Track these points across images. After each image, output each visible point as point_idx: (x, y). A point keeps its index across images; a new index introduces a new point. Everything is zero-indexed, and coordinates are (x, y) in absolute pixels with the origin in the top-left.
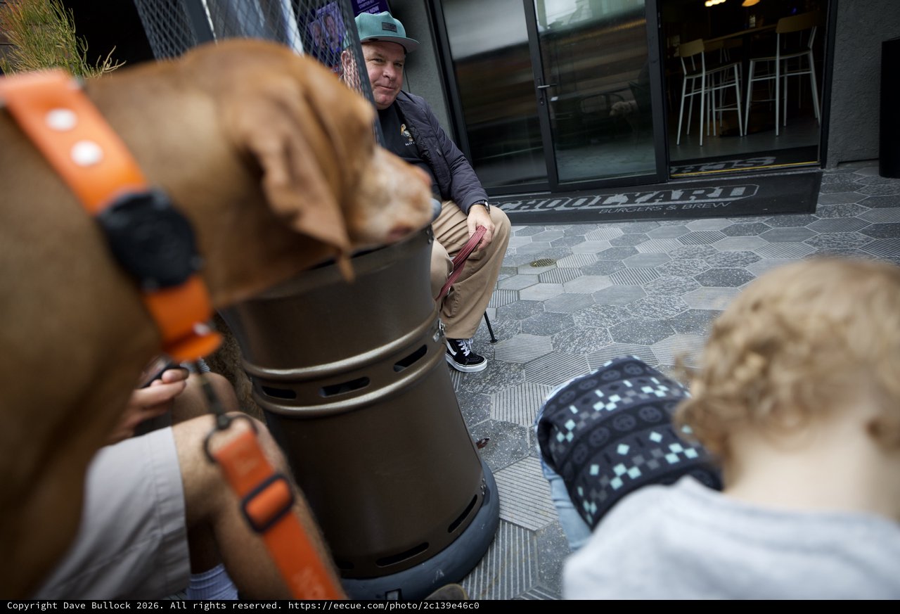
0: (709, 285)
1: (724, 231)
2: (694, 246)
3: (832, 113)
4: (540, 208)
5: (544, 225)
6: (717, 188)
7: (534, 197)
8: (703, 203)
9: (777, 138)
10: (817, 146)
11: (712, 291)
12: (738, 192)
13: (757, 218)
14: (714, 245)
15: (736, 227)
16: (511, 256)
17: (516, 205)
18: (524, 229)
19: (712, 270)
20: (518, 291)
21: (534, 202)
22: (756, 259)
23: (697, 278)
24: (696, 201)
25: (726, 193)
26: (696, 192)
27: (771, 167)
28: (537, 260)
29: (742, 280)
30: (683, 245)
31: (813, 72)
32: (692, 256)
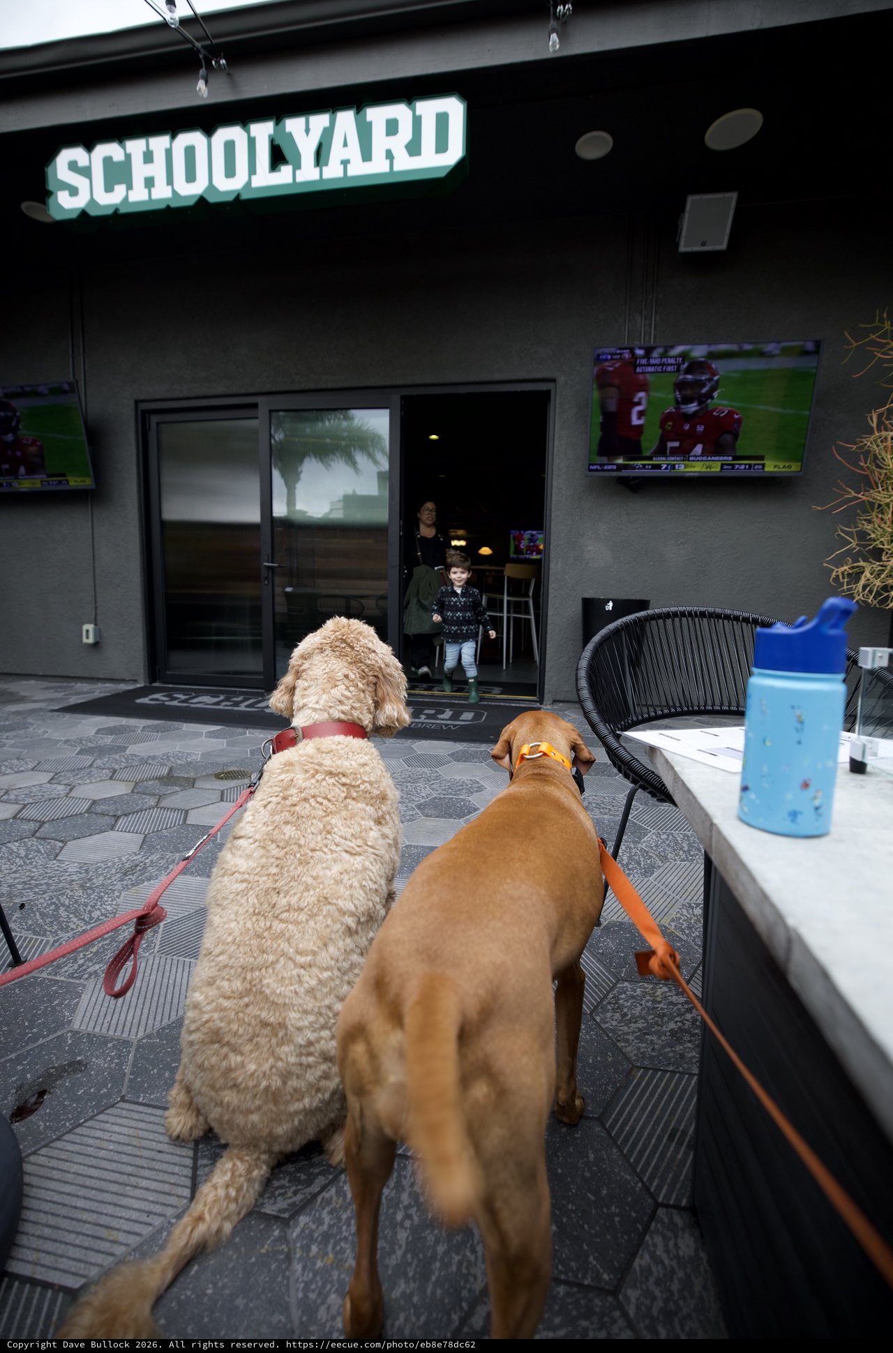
0: (431, 816)
1: (452, 755)
2: (419, 769)
3: (547, 652)
4: (246, 706)
5: (247, 728)
6: (447, 710)
7: (241, 693)
8: (433, 724)
9: (504, 673)
10: (536, 685)
11: (434, 823)
12: (468, 716)
13: (484, 745)
14: (440, 770)
15: (464, 752)
16: (191, 763)
17: (215, 700)
18: (219, 730)
19: (435, 798)
20: (187, 812)
21: (240, 699)
22: (480, 789)
23: (419, 807)
24: (426, 721)
25: (455, 717)
26: (426, 712)
27: (498, 696)
28: (226, 771)
29: (466, 811)
30: (407, 767)
31: (532, 617)
32: (415, 781)
